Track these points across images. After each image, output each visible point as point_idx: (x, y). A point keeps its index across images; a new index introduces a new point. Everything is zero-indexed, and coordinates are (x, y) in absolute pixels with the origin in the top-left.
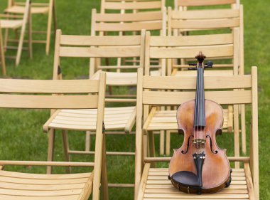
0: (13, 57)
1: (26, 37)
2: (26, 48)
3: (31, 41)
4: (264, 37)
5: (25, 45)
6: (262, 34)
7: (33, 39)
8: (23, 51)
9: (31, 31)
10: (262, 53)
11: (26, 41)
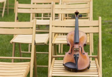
0: (1, 14)
1: (6, 6)
2: (6, 10)
3: (8, 8)
4: (99, 7)
5: (6, 9)
6: (98, 6)
7: (9, 7)
8: (5, 12)
9: (8, 4)
10: (98, 13)
11: (6, 8)
